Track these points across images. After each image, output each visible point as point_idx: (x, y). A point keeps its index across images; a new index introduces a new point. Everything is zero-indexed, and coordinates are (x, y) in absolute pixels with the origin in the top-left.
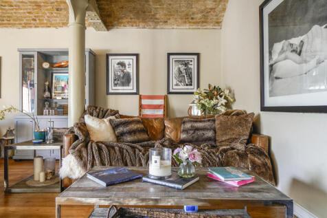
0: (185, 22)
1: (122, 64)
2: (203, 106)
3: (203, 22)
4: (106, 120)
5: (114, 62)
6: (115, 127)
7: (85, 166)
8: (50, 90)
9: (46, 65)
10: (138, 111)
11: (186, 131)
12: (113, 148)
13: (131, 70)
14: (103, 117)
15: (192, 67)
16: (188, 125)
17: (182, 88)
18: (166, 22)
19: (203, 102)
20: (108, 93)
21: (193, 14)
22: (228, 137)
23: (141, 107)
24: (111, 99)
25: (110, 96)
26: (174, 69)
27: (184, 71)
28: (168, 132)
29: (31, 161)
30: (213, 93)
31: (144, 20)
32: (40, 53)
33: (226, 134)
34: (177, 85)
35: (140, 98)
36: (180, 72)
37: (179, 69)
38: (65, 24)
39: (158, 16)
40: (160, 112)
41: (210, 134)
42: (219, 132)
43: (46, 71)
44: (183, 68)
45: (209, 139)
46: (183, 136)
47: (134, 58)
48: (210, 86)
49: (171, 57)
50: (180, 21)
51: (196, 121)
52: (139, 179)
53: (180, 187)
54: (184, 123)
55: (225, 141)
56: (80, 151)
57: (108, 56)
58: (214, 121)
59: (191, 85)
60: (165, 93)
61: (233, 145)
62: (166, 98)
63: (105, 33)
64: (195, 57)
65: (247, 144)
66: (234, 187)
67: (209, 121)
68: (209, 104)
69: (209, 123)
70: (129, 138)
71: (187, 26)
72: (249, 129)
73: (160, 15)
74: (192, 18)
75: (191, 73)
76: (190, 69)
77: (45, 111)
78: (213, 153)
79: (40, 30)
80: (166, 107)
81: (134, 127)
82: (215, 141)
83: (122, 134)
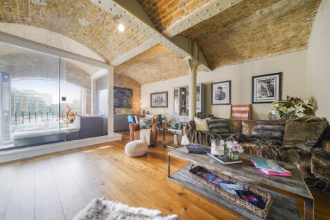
0: (267, 53)
1: (220, 88)
2: (281, 112)
3: (285, 49)
4: (205, 120)
5: (215, 87)
6: (209, 123)
7: (190, 141)
8: (185, 104)
9: (183, 93)
10: (230, 114)
11: (257, 130)
12: (205, 134)
13: (225, 90)
14: (204, 118)
15: (274, 83)
16: (259, 126)
17: (264, 98)
18: (251, 57)
19: (281, 109)
20: (212, 104)
21: (274, 45)
22: (294, 139)
23: (232, 112)
24: (214, 107)
25: (213, 106)
26: (258, 86)
27: (266, 88)
28: (244, 129)
29: (173, 134)
30: (291, 102)
31: (234, 60)
32: (181, 88)
33: (293, 136)
34: (260, 97)
35: (232, 107)
36: (263, 88)
37: (262, 86)
38: (188, 74)
39: (244, 55)
40: (246, 115)
41: (277, 134)
42: (286, 134)
43: (183, 95)
44: (265, 85)
45: (276, 138)
46: (254, 133)
47: (228, 83)
48: (288, 97)
49: (255, 79)
50: (263, 53)
51: (267, 124)
52: (205, 153)
53: (223, 162)
54: (257, 124)
55: (291, 141)
56: (189, 134)
57: (212, 84)
58: (284, 125)
59: (273, 96)
60: (250, 103)
61: (297, 146)
62: (251, 107)
63: (211, 73)
64: (278, 76)
65: (314, 147)
66: (264, 174)
67: (279, 124)
68: (286, 111)
69: (278, 126)
70: (216, 131)
71: (270, 55)
72: (319, 135)
73: (246, 53)
74: (274, 49)
75: (273, 88)
76: (273, 85)
77: (183, 113)
78: (274, 149)
79: (182, 77)
80: (251, 112)
81: (220, 124)
82: (282, 140)
83: (212, 128)
